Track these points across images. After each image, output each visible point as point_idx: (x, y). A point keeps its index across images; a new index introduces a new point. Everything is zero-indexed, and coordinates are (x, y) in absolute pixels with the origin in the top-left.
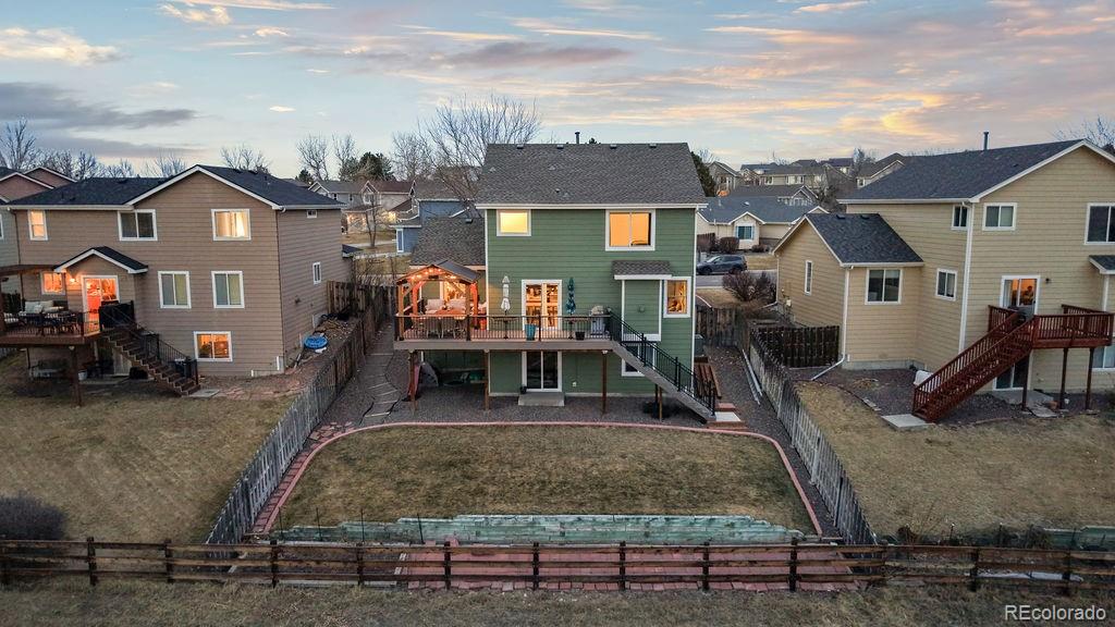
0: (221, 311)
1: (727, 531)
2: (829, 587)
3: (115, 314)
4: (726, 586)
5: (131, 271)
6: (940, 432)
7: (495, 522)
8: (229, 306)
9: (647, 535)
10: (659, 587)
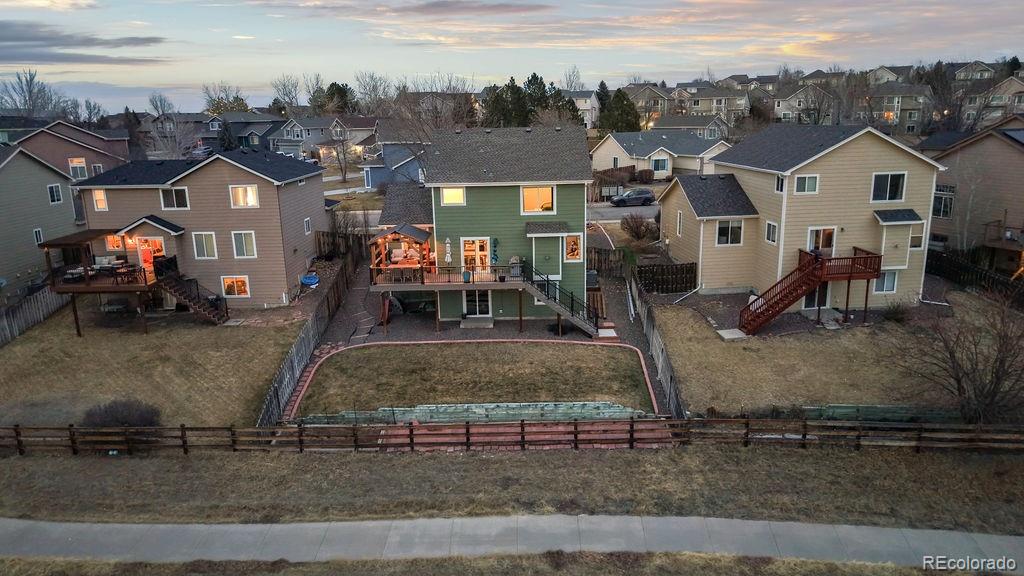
0: (240, 260)
1: (595, 411)
2: (655, 446)
3: (165, 266)
4: (590, 446)
5: (173, 233)
6: (755, 342)
7: (443, 409)
8: (245, 257)
9: (542, 415)
10: (547, 448)
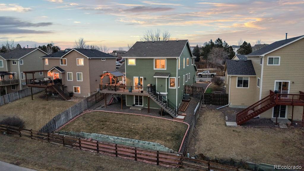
2: (168, 166)
4: (141, 160)
5: (61, 72)
7: (100, 136)
8: (80, 81)
10: (126, 158)
